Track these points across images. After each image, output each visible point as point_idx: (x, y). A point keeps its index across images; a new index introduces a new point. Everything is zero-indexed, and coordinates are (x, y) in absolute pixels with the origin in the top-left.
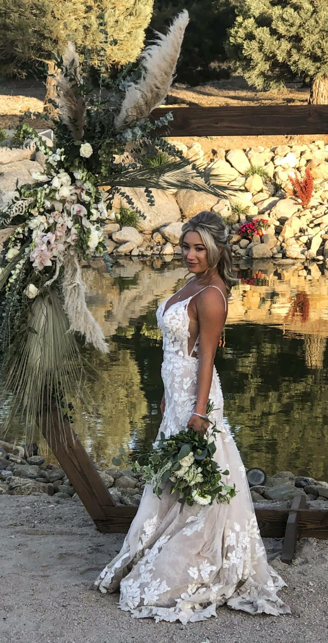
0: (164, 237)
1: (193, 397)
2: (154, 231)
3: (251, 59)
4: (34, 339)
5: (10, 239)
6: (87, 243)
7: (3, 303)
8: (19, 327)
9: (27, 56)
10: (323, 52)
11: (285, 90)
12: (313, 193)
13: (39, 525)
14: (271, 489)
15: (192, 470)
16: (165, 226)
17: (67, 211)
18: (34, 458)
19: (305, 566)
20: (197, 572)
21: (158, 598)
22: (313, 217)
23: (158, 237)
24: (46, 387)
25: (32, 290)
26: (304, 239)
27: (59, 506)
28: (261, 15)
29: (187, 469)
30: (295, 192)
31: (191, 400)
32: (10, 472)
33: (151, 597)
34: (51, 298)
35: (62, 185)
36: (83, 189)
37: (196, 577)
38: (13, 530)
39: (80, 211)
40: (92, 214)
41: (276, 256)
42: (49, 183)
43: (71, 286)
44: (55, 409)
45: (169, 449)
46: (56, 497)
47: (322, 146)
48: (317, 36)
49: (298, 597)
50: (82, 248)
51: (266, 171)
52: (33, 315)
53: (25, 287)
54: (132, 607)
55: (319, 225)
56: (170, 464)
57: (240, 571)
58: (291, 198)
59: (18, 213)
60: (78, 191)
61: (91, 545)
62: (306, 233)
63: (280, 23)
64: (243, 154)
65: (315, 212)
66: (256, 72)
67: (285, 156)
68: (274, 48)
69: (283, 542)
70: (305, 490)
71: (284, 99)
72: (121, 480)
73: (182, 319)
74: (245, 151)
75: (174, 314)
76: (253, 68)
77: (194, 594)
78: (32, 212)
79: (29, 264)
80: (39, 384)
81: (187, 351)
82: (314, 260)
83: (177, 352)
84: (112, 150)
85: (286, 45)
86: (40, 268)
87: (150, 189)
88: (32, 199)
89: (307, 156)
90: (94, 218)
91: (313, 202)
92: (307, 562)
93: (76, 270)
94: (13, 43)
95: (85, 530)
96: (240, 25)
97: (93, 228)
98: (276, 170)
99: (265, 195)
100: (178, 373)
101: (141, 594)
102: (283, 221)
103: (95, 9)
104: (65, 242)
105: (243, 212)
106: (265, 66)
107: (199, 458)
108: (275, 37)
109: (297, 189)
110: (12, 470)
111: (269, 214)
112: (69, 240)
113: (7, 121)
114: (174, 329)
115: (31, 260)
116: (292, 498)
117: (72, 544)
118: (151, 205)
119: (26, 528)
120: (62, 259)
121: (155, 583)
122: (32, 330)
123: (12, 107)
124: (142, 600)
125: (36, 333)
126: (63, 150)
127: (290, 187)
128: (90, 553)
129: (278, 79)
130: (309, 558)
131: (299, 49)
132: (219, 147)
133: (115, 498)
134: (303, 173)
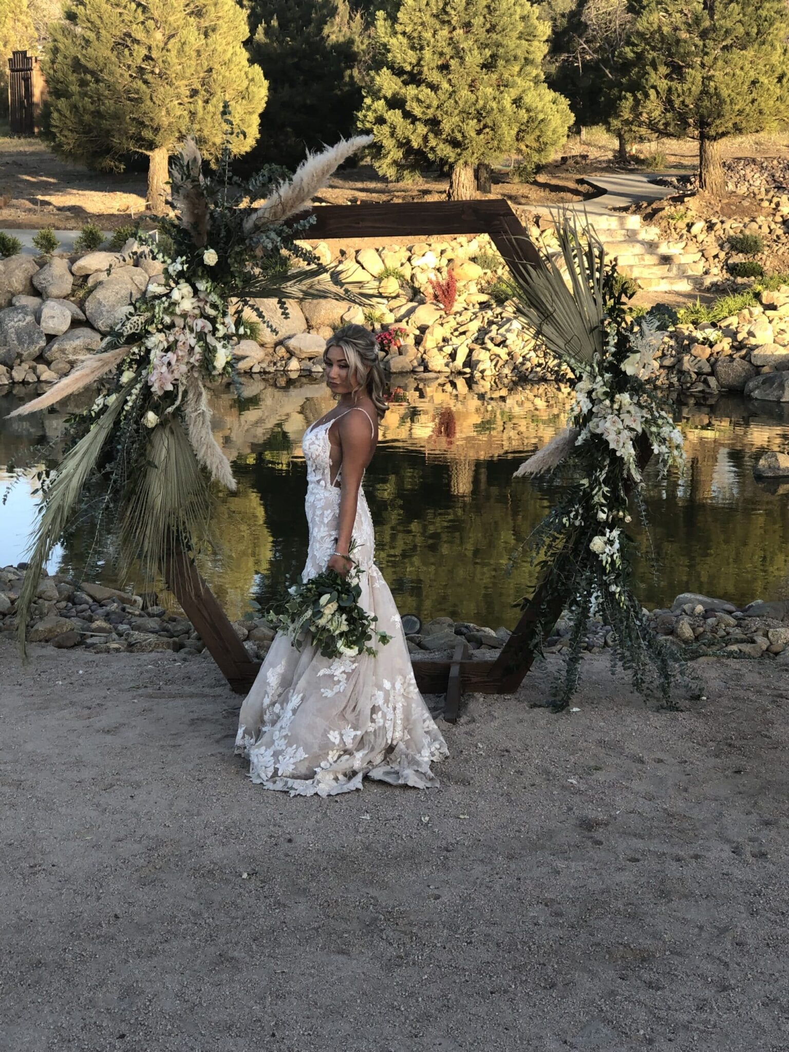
0: (288, 351)
1: (334, 533)
2: (277, 344)
3: (382, 147)
4: (154, 474)
5: (124, 360)
6: (213, 363)
7: (118, 434)
8: (136, 461)
9: (125, 146)
10: (464, 136)
11: (421, 180)
12: (457, 297)
13: (164, 687)
14: (428, 638)
15: (336, 618)
16: (289, 338)
17: (189, 327)
18: (155, 609)
19: (472, 726)
20: (338, 737)
21: (293, 767)
22: (458, 324)
23: (281, 351)
24: (169, 528)
25: (151, 418)
26: (448, 350)
27: (187, 663)
28: (394, 95)
29: (330, 616)
30: (436, 297)
31: (331, 535)
32: (128, 626)
33: (287, 766)
34: (173, 427)
35: (182, 298)
36: (207, 302)
37: (337, 741)
38: (135, 693)
39: (203, 327)
40: (218, 330)
41: (417, 370)
42: (168, 295)
43: (196, 414)
44: (179, 554)
45: (309, 594)
46: (182, 654)
47: (465, 243)
48: (457, 119)
49: (466, 761)
50: (207, 369)
51: (402, 273)
52: (153, 447)
53: (142, 415)
54: (265, 779)
55: (464, 333)
56: (309, 613)
57: (389, 735)
58: (432, 303)
59: (133, 331)
60: (201, 304)
61: (226, 708)
62: (450, 343)
63: (415, 104)
64: (376, 254)
65: (459, 319)
66: (388, 160)
67: (423, 255)
68: (407, 133)
69: (445, 699)
70: (466, 638)
71: (419, 191)
72: (255, 632)
73: (322, 444)
74: (377, 250)
75: (314, 438)
76: (385, 156)
77: (335, 762)
78: (150, 329)
79: (147, 388)
80: (161, 526)
81: (329, 480)
82: (460, 373)
83: (318, 482)
84: (243, 257)
85: (422, 129)
86: (160, 393)
87: (283, 300)
88: (148, 314)
89: (449, 254)
90: (220, 334)
91: (458, 306)
92: (473, 720)
93: (201, 394)
94: (108, 133)
95: (218, 690)
96: (369, 108)
97: (219, 346)
98: (414, 271)
99: (402, 300)
100: (320, 504)
101: (275, 763)
102: (423, 329)
103: (203, 92)
104: (188, 363)
105: (377, 320)
106: (397, 154)
107: (343, 604)
108: (409, 121)
109: (439, 293)
110: (130, 624)
111: (407, 322)
112: (192, 360)
113: (104, 221)
114: (314, 456)
115: (150, 384)
116: (453, 647)
117: (204, 707)
118: (286, 318)
119: (150, 690)
120: (184, 381)
121: (291, 751)
122: (151, 464)
123: (108, 205)
124: (276, 770)
125: (156, 467)
126: (184, 258)
127: (431, 290)
128: (225, 717)
129: (413, 168)
130: (476, 715)
131: (437, 133)
132: (348, 246)
133: (251, 652)
134: (445, 274)
